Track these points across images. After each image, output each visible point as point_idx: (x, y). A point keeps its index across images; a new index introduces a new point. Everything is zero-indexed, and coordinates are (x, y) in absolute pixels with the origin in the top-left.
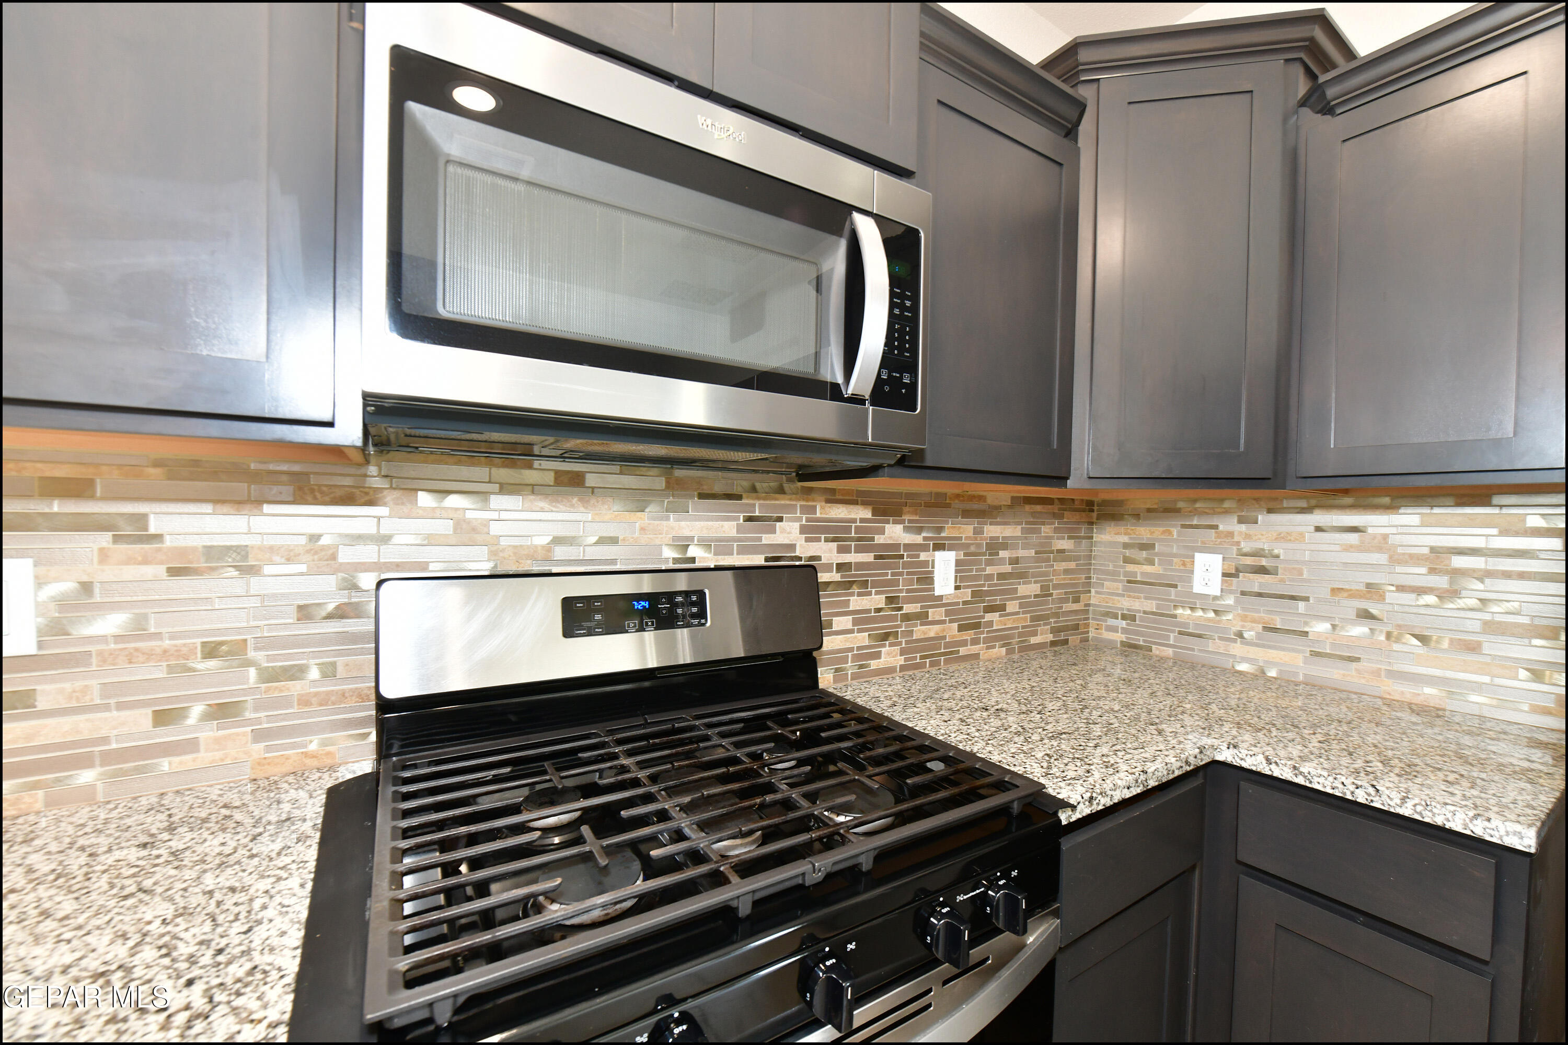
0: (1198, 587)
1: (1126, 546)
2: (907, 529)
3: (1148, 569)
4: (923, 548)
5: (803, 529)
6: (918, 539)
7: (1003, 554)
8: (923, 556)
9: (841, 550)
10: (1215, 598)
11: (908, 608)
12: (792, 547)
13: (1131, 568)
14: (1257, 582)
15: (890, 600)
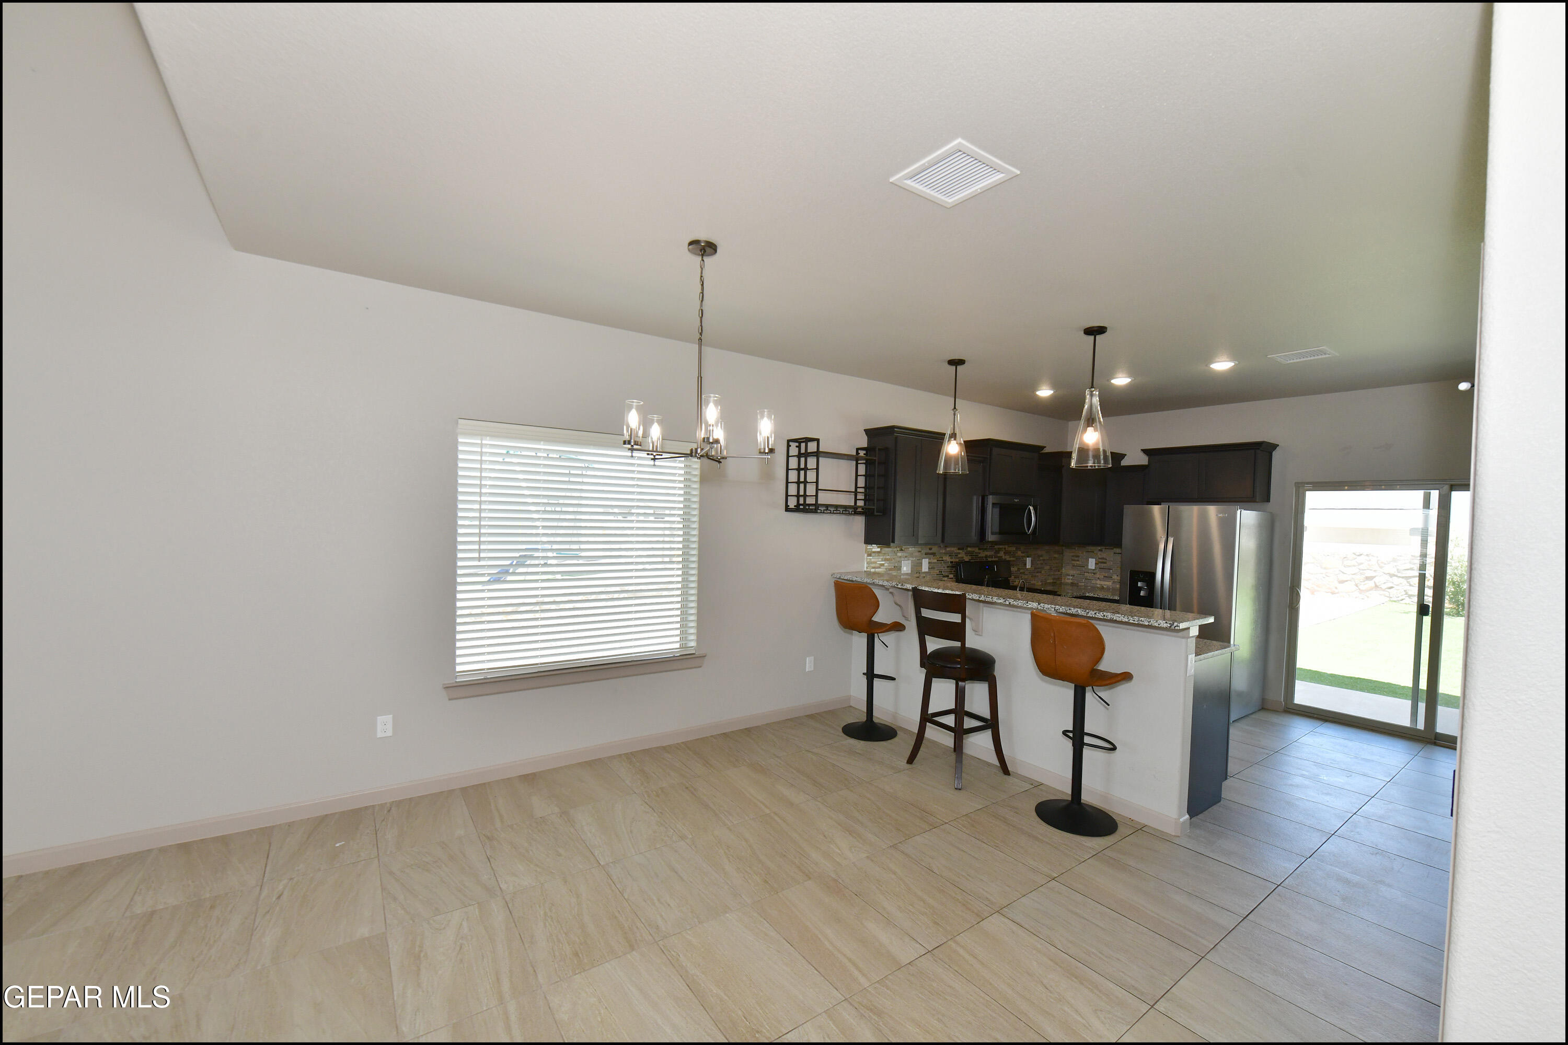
0: (1090, 567)
1: (1073, 556)
2: (1022, 553)
3: (1078, 562)
4: (1024, 557)
5: (1004, 553)
6: (1023, 555)
7: (1041, 558)
8: (1024, 559)
9: (1010, 557)
10: (1094, 570)
11: (1021, 571)
12: (1002, 557)
13: (1073, 562)
14: (1103, 565)
15: (1018, 569)
